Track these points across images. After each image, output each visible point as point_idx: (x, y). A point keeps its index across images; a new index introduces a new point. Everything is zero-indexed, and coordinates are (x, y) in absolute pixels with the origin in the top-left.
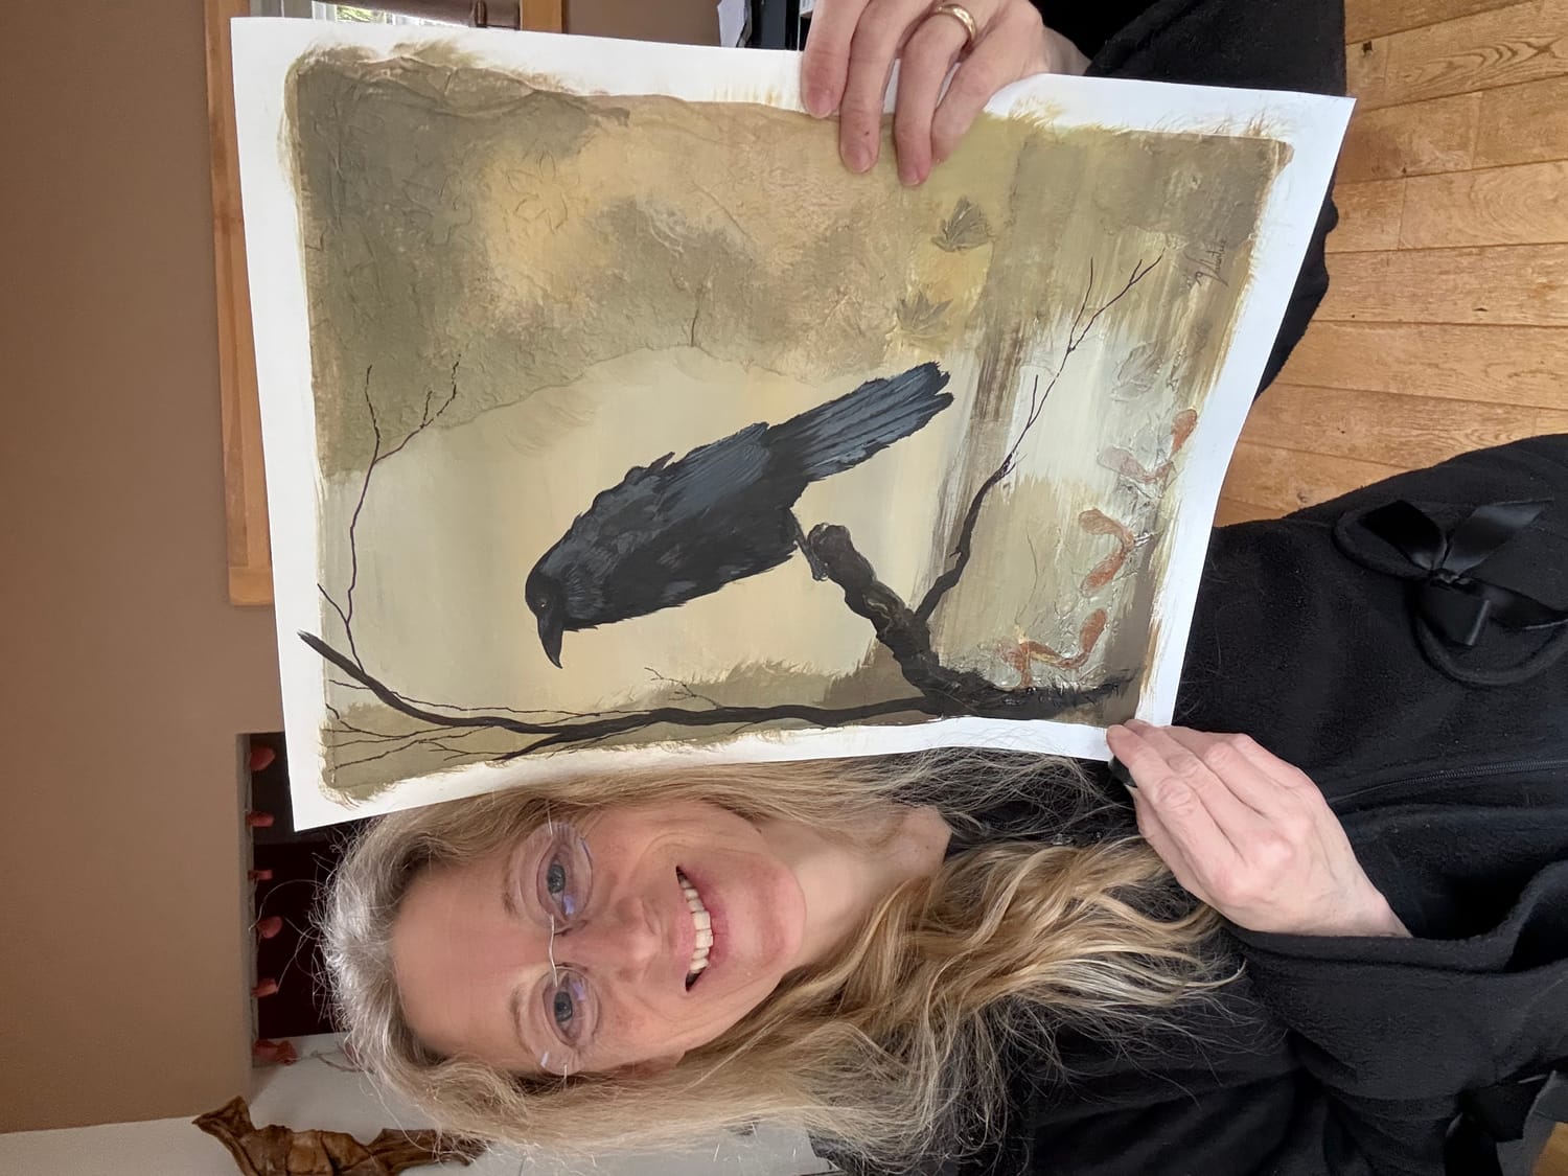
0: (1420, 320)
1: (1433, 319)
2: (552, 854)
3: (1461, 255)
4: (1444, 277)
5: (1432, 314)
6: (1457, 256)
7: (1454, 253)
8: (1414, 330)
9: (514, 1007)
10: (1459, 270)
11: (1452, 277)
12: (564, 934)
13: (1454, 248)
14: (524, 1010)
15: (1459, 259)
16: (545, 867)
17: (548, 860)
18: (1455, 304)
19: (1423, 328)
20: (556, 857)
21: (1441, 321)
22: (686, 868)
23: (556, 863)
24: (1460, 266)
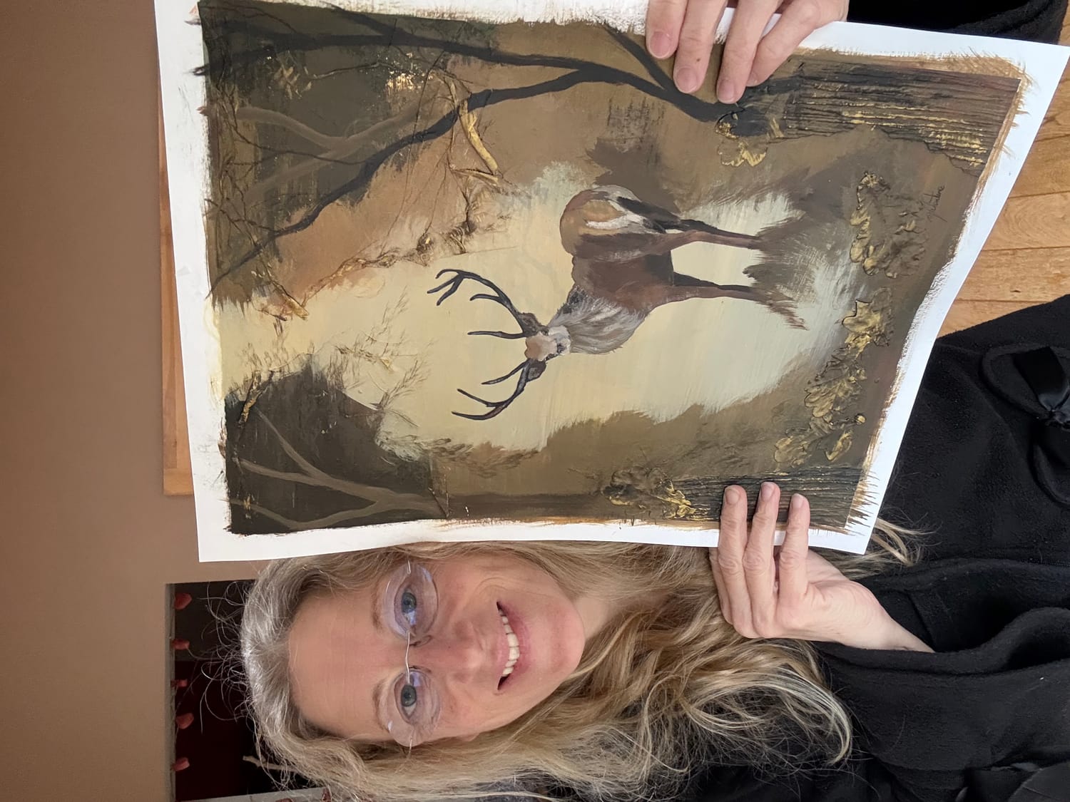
0: (974, 298)
1: (983, 298)
2: (405, 585)
3: (1000, 255)
4: (990, 270)
5: (982, 295)
6: (998, 256)
7: (994, 254)
8: (970, 305)
9: (376, 696)
10: (1000, 265)
11: (995, 269)
12: (415, 645)
13: (995, 251)
14: (383, 699)
15: (999, 257)
16: (401, 594)
17: (402, 589)
18: (999, 288)
19: (976, 303)
20: (409, 587)
21: (988, 299)
22: (503, 603)
23: (409, 591)
24: (1000, 262)
